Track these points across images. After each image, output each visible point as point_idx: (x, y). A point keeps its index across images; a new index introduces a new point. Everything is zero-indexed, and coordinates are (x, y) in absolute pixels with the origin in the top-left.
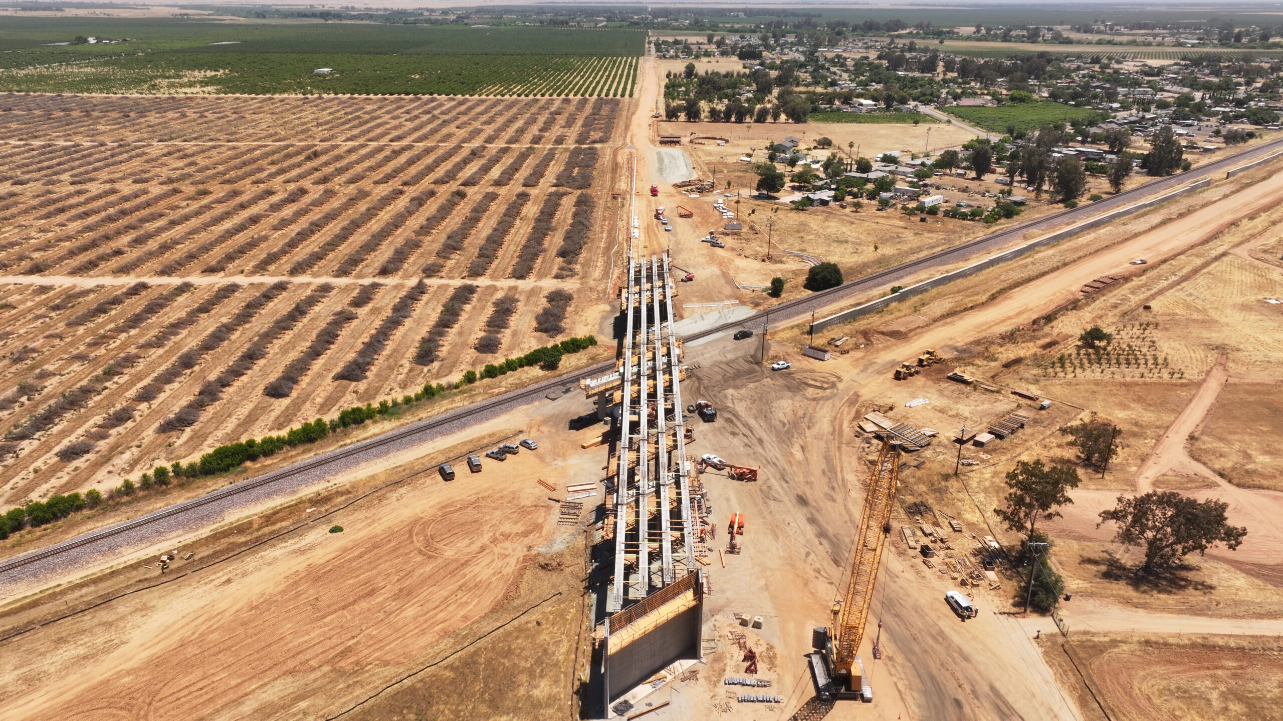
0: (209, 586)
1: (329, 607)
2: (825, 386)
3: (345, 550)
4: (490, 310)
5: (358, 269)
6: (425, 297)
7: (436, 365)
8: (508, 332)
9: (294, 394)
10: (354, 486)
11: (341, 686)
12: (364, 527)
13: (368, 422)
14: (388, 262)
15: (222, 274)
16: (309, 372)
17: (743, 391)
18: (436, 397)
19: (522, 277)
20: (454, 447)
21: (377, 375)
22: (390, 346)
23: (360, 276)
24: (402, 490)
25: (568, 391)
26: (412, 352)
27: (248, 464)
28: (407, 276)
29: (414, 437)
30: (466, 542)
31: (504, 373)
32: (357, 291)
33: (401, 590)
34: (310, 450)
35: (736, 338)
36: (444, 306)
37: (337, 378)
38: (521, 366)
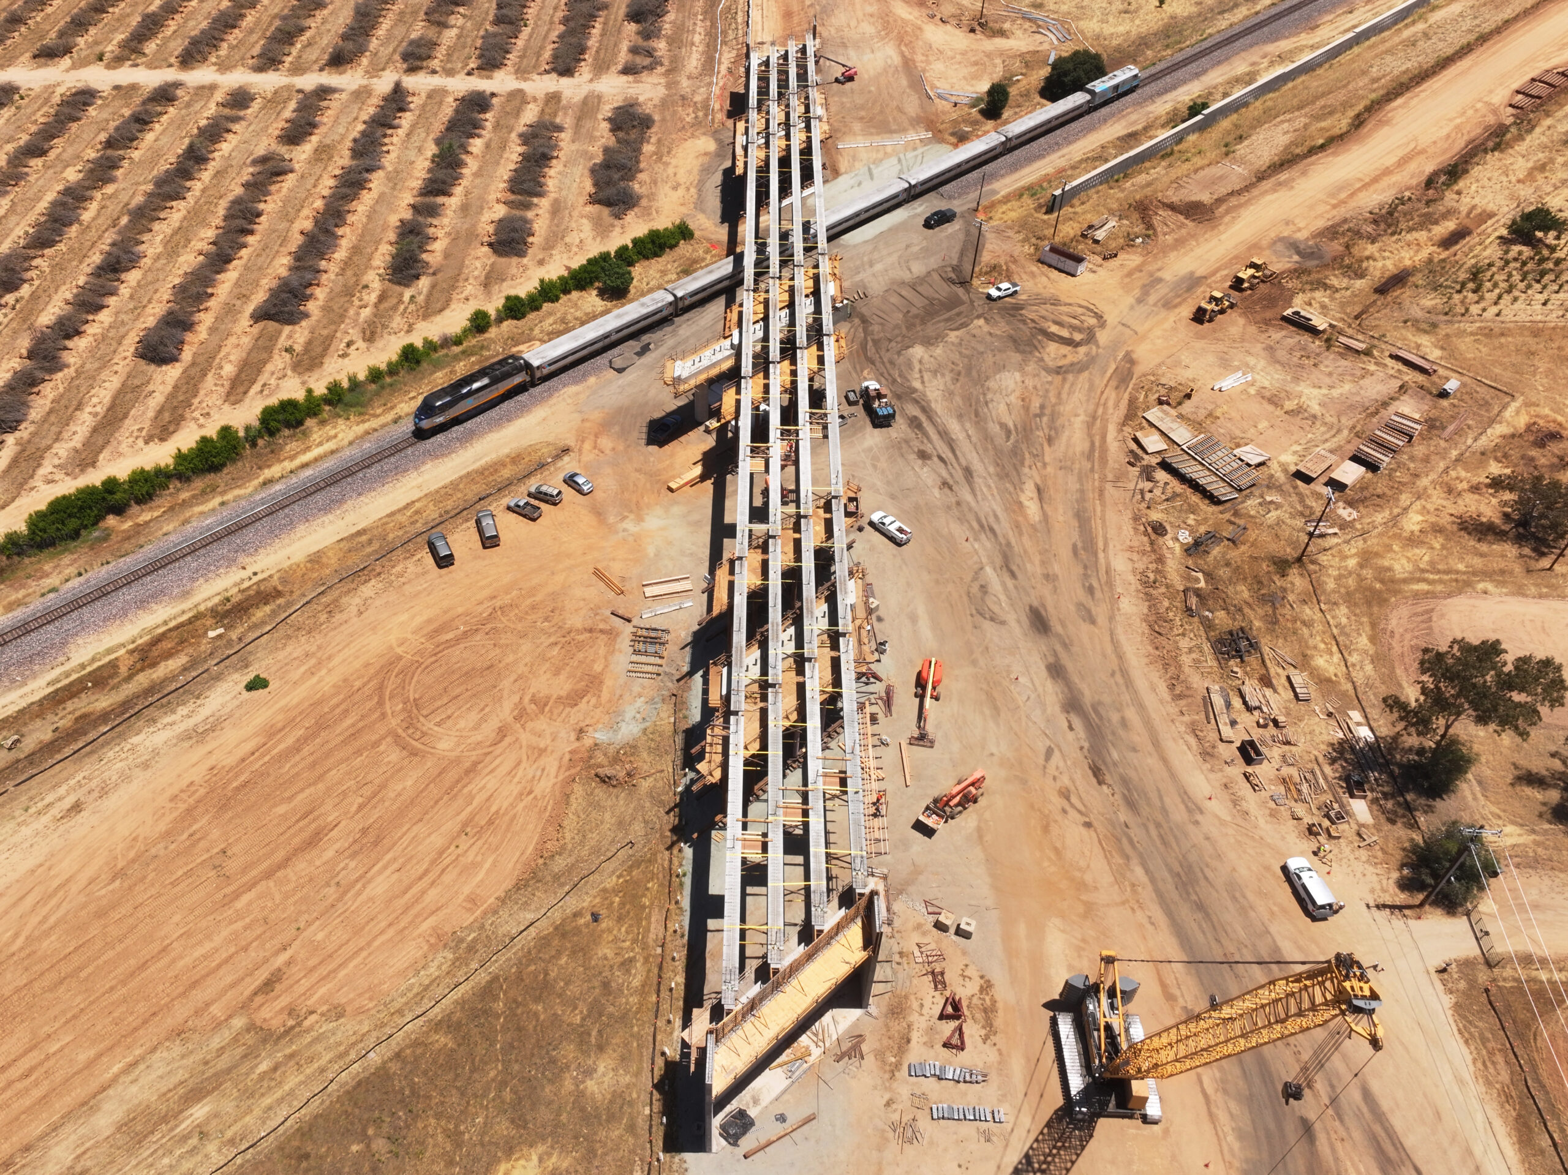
0: (45, 819)
1: (244, 870)
2: (1078, 337)
3: (271, 732)
4: (514, 152)
5: (295, 51)
6: (406, 120)
7: (424, 283)
8: (544, 204)
9: (187, 355)
10: (287, 576)
11: (264, 1067)
12: (303, 678)
13: (310, 422)
14: (345, 37)
15: (66, 61)
16: (212, 303)
17: (938, 351)
18: (424, 365)
19: (566, 71)
20: (454, 485)
21: (326, 309)
22: (347, 237)
23: (298, 69)
24: (367, 590)
25: (645, 349)
26: (383, 254)
27: (111, 521)
28: (375, 71)
29: (387, 464)
30: (474, 716)
31: (537, 308)
32: (293, 105)
33: (364, 831)
34: (213, 489)
35: (928, 224)
36: (438, 142)
37: (260, 316)
38: (567, 292)
